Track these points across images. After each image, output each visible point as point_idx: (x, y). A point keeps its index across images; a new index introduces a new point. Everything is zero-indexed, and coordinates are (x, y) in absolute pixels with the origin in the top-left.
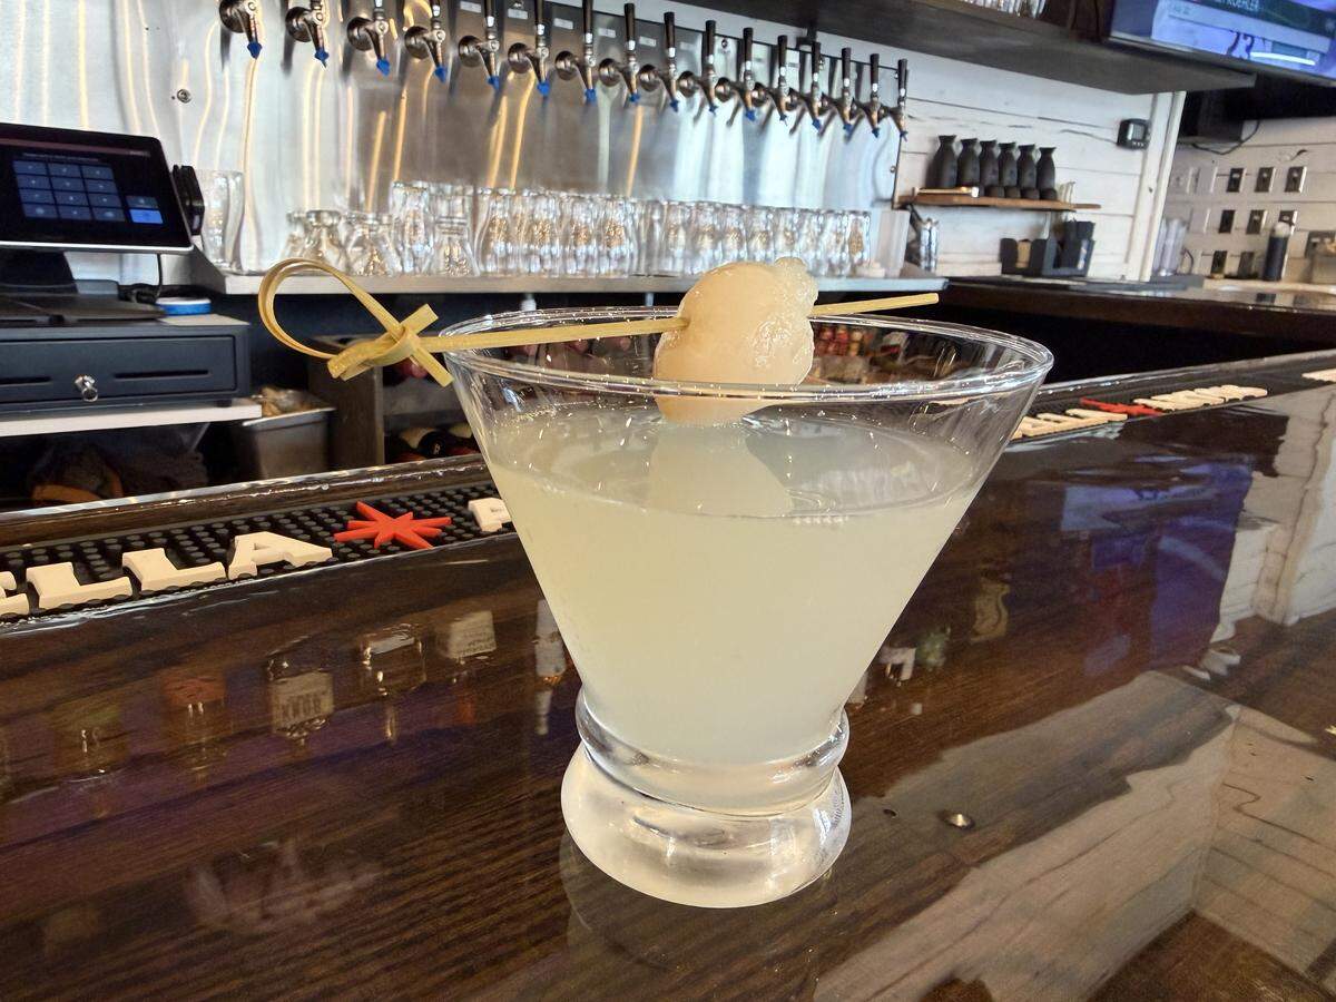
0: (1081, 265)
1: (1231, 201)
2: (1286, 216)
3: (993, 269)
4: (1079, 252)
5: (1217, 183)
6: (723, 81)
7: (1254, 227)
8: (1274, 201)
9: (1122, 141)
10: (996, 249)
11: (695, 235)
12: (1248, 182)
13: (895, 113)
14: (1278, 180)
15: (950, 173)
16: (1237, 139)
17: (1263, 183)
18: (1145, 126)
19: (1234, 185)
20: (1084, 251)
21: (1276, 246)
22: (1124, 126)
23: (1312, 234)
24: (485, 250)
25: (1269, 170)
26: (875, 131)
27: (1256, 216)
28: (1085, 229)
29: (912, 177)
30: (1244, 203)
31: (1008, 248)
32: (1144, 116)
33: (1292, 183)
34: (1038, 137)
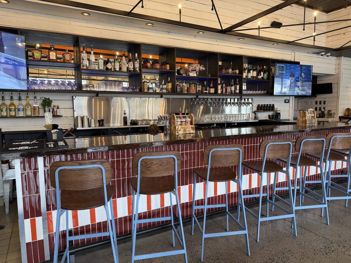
0: (279, 118)
1: (316, 106)
2: (324, 108)
3: (268, 119)
4: (278, 116)
5: (314, 103)
6: (232, 103)
7: (320, 109)
8: (322, 106)
9: (285, 102)
10: (268, 116)
11: (230, 117)
12: (318, 103)
13: (251, 103)
14: (322, 103)
15: (259, 109)
16: (316, 97)
17: (320, 103)
18: (289, 100)
19: (316, 103)
20: (279, 116)
21: (323, 112)
22: (285, 100)
23: (328, 111)
24: (211, 120)
25: (321, 101)
26: (249, 106)
27: (320, 108)
28: (279, 113)
29: (255, 109)
30: (318, 106)
31: (269, 116)
32: (288, 99)
33: (324, 103)
34: (272, 103)
